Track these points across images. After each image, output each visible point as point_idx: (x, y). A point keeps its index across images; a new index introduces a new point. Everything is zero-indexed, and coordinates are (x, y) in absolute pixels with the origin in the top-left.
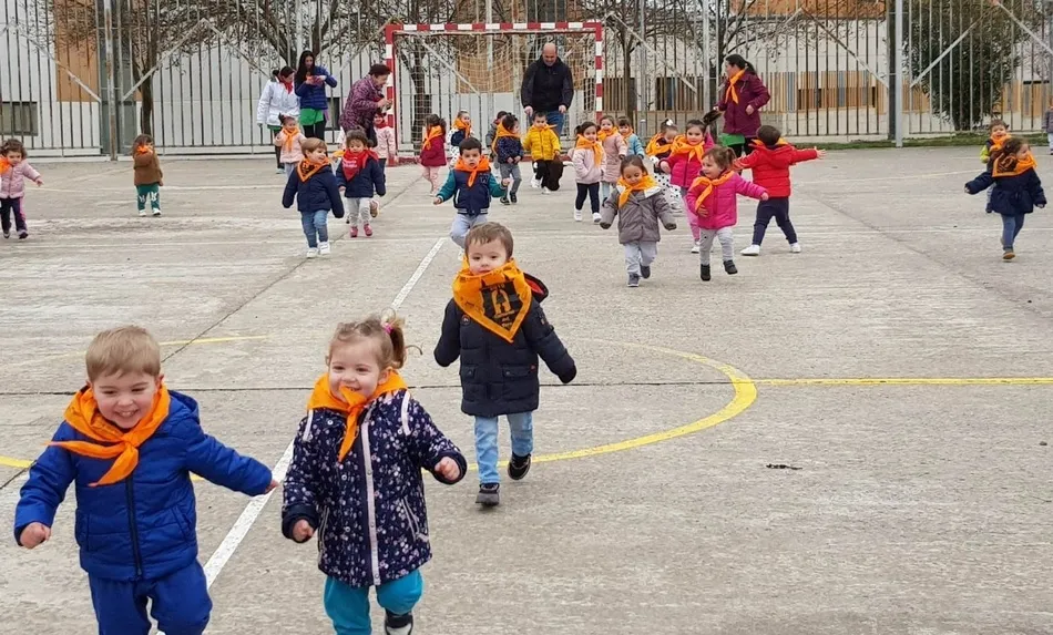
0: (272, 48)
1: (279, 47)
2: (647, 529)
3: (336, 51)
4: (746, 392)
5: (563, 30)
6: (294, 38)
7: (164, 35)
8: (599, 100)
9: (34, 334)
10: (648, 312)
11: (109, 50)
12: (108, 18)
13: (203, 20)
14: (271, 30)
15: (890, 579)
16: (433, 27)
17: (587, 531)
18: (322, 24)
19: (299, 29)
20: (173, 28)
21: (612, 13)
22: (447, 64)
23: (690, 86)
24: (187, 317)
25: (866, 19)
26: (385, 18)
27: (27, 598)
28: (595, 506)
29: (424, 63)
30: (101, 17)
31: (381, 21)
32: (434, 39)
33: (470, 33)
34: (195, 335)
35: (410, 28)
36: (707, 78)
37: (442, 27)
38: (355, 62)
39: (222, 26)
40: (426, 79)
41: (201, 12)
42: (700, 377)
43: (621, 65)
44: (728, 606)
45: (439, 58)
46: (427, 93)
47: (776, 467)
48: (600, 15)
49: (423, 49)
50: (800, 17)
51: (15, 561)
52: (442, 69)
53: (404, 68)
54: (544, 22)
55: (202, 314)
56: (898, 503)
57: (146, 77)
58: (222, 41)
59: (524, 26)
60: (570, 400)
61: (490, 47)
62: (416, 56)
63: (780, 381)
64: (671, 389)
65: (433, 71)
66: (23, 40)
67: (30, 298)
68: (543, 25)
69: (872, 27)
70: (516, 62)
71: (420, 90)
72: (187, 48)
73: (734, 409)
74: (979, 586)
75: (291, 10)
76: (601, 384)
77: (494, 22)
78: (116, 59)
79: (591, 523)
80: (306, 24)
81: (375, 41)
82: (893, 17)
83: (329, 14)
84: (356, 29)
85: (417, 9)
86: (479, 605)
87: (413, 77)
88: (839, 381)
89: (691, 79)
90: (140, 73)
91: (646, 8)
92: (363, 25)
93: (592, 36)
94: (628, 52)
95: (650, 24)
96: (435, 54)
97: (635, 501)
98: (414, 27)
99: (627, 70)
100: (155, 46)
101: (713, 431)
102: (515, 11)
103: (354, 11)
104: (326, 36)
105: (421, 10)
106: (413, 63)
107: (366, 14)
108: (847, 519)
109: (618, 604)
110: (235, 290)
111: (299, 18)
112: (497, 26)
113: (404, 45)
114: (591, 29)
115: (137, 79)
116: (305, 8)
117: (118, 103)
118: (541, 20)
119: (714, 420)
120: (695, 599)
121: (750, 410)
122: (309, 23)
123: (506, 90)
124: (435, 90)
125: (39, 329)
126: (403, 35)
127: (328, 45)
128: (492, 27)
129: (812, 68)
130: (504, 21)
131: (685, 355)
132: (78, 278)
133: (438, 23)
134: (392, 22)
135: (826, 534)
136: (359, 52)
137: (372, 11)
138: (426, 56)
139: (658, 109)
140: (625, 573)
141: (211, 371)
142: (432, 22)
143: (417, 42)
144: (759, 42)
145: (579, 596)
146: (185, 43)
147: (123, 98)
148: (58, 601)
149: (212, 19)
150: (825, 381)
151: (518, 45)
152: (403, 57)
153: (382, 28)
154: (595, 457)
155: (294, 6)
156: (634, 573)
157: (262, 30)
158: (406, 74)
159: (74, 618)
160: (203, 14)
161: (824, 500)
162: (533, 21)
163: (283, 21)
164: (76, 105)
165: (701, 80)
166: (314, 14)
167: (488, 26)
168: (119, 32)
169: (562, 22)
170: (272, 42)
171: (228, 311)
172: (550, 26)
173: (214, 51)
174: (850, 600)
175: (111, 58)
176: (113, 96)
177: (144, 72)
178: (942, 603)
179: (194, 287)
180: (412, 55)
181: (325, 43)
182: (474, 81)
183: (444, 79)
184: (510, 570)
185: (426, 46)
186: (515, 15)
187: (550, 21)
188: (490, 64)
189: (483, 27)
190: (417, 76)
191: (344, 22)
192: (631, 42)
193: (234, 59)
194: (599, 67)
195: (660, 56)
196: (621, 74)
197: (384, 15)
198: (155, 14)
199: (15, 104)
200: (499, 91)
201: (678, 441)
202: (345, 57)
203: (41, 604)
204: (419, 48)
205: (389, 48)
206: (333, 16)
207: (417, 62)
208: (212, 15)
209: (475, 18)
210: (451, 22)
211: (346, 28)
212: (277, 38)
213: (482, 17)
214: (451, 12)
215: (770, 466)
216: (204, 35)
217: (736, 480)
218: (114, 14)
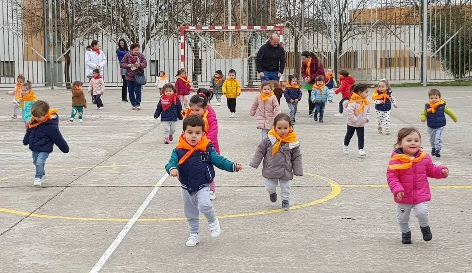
0: (127, 37)
1: (130, 36)
2: (288, 241)
3: (157, 38)
4: (337, 189)
5: (264, 30)
6: (137, 32)
7: (76, 30)
9: (25, 163)
11: (51, 37)
12: (51, 23)
13: (95, 23)
14: (127, 28)
15: (386, 260)
16: (203, 28)
17: (263, 241)
18: (151, 25)
19: (140, 28)
20: (81, 27)
21: (288, 22)
22: (210, 46)
23: (325, 56)
24: (92, 157)
25: (410, 24)
26: (181, 23)
27: (35, 261)
28: (267, 232)
29: (199, 44)
30: (48, 22)
31: (179, 24)
32: (203, 33)
33: (221, 31)
34: (96, 165)
35: (192, 28)
36: (333, 53)
37: (207, 28)
38: (167, 44)
39: (104, 26)
40: (200, 52)
41: (94, 20)
42: (317, 184)
43: (293, 46)
44: (319, 268)
45: (206, 42)
46: (200, 59)
47: (346, 219)
48: (283, 22)
49: (198, 38)
50: (379, 24)
51: (28, 249)
52: (207, 47)
53: (189, 47)
54: (256, 25)
55: (98, 156)
56: (395, 233)
57: (68, 50)
58: (104, 33)
59: (246, 27)
60: (260, 192)
61: (230, 37)
62: (195, 41)
63: (352, 186)
64: (304, 188)
65: (203, 48)
66: (11, 33)
67: (21, 149)
68: (255, 27)
69: (412, 29)
70: (242, 44)
71: (196, 57)
72: (87, 37)
73: (331, 196)
74: (423, 262)
75: (136, 19)
77: (232, 25)
78: (54, 42)
79: (265, 238)
80: (143, 26)
81: (176, 34)
82: (422, 24)
83: (154, 21)
84: (167, 28)
85: (196, 19)
86: (218, 266)
87: (194, 51)
88: (378, 186)
89: (325, 53)
90: (65, 48)
91: (305, 19)
92: (170, 27)
93: (279, 32)
94: (296, 40)
95: (307, 26)
96: (204, 40)
97: (285, 231)
98: (194, 28)
99: (296, 48)
100: (72, 35)
101: (320, 205)
102: (242, 20)
103: (166, 19)
104: (153, 31)
105: (198, 19)
106: (193, 44)
107: (172, 21)
108: (372, 238)
109: (273, 267)
110: (113, 146)
111: (140, 23)
112: (233, 27)
113: (190, 36)
114: (278, 29)
115: (63, 51)
116: (143, 18)
117: (55, 62)
118: (255, 25)
119: (321, 201)
120: (305, 265)
121: (337, 197)
122: (145, 25)
123: (237, 57)
124: (204, 58)
125: (27, 162)
126: (189, 32)
127: (153, 36)
128: (231, 28)
129: (383, 49)
130: (237, 25)
131: (311, 175)
133: (206, 26)
134: (184, 25)
135: (362, 243)
136: (168, 39)
137: (175, 20)
138: (200, 41)
140: (278, 256)
141: (104, 179)
142: (203, 25)
143: (196, 34)
144: (360, 36)
145: (258, 264)
146: (86, 34)
147: (58, 60)
148: (47, 263)
149: (99, 23)
150: (372, 186)
151: (243, 36)
152: (189, 42)
153: (179, 28)
154: (269, 214)
155: (138, 17)
156: (281, 256)
157: (122, 29)
158: (190, 50)
159: (54, 269)
160: (95, 21)
161: (364, 231)
162: (250, 26)
163: (132, 24)
164: (35, 63)
165: (330, 54)
166: (147, 21)
167: (229, 28)
168: (56, 29)
169: (264, 26)
170: (127, 34)
171: (108, 156)
172: (259, 28)
173: (100, 39)
174: (369, 267)
175: (52, 41)
176: (52, 59)
177: (67, 47)
178: (406, 268)
179: (95, 145)
180: (193, 41)
181: (152, 35)
182: (222, 53)
183: (208, 52)
184: (230, 255)
185: (200, 37)
186: (242, 22)
187: (259, 25)
188: (230, 45)
189: (227, 28)
190: (195, 50)
191: (161, 25)
192: (298, 35)
193: (109, 42)
195: (311, 42)
196: (293, 50)
197: (180, 22)
198: (72, 20)
199: (6, 62)
200: (234, 58)
201: (305, 209)
202: (162, 41)
203: (41, 263)
204: (197, 38)
205: (182, 37)
206: (156, 22)
207: (195, 44)
208: (100, 21)
209: (223, 23)
210: (212, 25)
211: (162, 28)
212: (130, 32)
213: (227, 23)
214: (212, 20)
215: (343, 218)
216: (95, 31)
217: (328, 223)
218: (53, 21)
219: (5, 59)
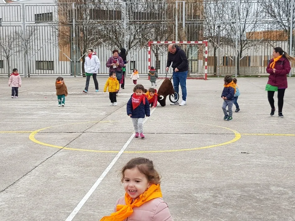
0: (118, 47)
1: (120, 47)
2: (210, 165)
3: (135, 48)
4: (238, 136)
5: (197, 43)
6: (123, 45)
7: (89, 44)
8: (206, 63)
9: (60, 119)
10: (215, 117)
11: (74, 47)
12: (74, 39)
13: (100, 40)
14: (118, 42)
15: (267, 177)
16: (161, 42)
17: (196, 165)
18: (131, 41)
19: (125, 42)
20: (91, 42)
21: (210, 39)
22: (165, 53)
23: (232, 59)
24: (97, 116)
25: (282, 41)
26: (148, 40)
27: (66, 174)
28: (198, 160)
29: (159, 52)
30: (73, 39)
31: (147, 40)
32: (161, 45)
34: (100, 120)
35: (155, 42)
36: (236, 57)
37: (163, 42)
38: (140, 51)
39: (104, 41)
40: (159, 56)
41: (99, 37)
42: (227, 133)
43: (213, 53)
44: (228, 181)
45: (163, 51)
46: (159, 60)
47: (243, 153)
48: (207, 39)
49: (159, 48)
50: (264, 40)
51: (62, 167)
52: (163, 54)
53: (153, 53)
54: (192, 41)
55: (101, 115)
56: (272, 161)
57: (84, 55)
58: (104, 45)
59: (186, 42)
60: (194, 137)
62: (157, 50)
63: (247, 134)
64: (219, 135)
65: (161, 54)
66: (52, 44)
67: (58, 111)
68: (191, 42)
69: (283, 43)
71: (157, 59)
72: (95, 47)
73: (235, 140)
74: (288, 178)
75: (123, 37)
76: (202, 134)
77: (178, 41)
78: (76, 50)
79: (197, 163)
81: (145, 46)
82: (289, 41)
83: (133, 38)
84: (140, 43)
85: (157, 37)
86: (169, 179)
87: (156, 56)
88: (262, 134)
89: (232, 57)
90: (82, 54)
91: (220, 37)
92: (142, 41)
93: (205, 45)
94: (215, 49)
95: (221, 42)
96: (162, 49)
97: (208, 159)
98: (156, 42)
99: (215, 54)
100: (86, 46)
101: (228, 145)
102: (184, 38)
103: (140, 37)
104: (132, 44)
105: (158, 37)
106: (156, 52)
107: (143, 38)
108: (259, 164)
109: (201, 180)
110: (109, 110)
111: (125, 39)
112: (179, 42)
113: (153, 47)
114: (205, 43)
115: (81, 56)
116: (127, 37)
117: (76, 62)
118: (191, 40)
119: (229, 142)
120: (220, 179)
121: (238, 141)
122: (128, 41)
124: (161, 60)
125: (61, 118)
126: (153, 44)
127: (133, 47)
129: (266, 55)
130: (181, 41)
131: (223, 127)
132: (69, 106)
133: (163, 41)
134: (150, 41)
135: (253, 167)
136: (141, 49)
137: (145, 37)
138: (159, 50)
139: (223, 65)
140: (204, 174)
141: (104, 128)
142: (161, 41)
143: (157, 46)
144: (252, 47)
145: (193, 178)
146: (94, 46)
147: (78, 60)
148: (73, 175)
149: (102, 39)
150: (259, 134)
151: (184, 47)
152: (153, 50)
153: (147, 42)
154: (199, 150)
155: (124, 36)
156: (206, 174)
157: (115, 43)
158: (154, 55)
159: (77, 179)
160: (99, 38)
161: (254, 160)
162: (188, 41)
163: (121, 40)
164: (65, 62)
165: (235, 57)
166: (129, 38)
167: (176, 42)
168: (77, 43)
169: (196, 41)
170: (118, 46)
171: (108, 115)
173: (102, 48)
174: (257, 181)
175: (75, 50)
176: (75, 60)
177: (84, 53)
178: (279, 182)
179: (99, 109)
180: (155, 50)
181: (132, 46)
183: (164, 56)
184: (177, 173)
185: (159, 47)
186: (184, 39)
187: (194, 41)
189: (175, 42)
190: (157, 55)
191: (137, 40)
192: (216, 47)
193: (107, 50)
194: (206, 53)
195: (224, 51)
196: (213, 55)
198: (87, 38)
201: (220, 147)
202: (137, 50)
203: (69, 176)
204: (157, 48)
205: (149, 48)
206: (134, 39)
207: (157, 52)
208: (102, 38)
209: (173, 40)
210: (166, 40)
211: (138, 42)
212: (119, 45)
213: (175, 39)
214: (166, 38)
215: (242, 153)
216: (100, 44)
217: (233, 155)
218: (76, 37)
219: (48, 60)
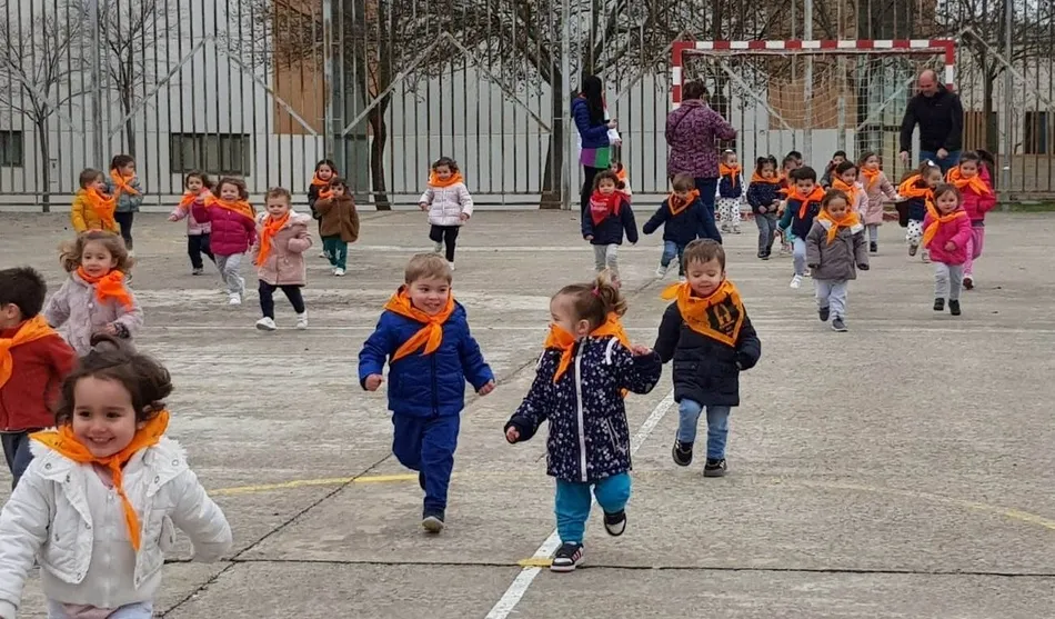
1: (542, 68)
5: (903, 50)
11: (328, 71)
12: (328, 30)
13: (446, 34)
16: (734, 44)
18: (596, 39)
21: (967, 30)
29: (725, 90)
31: (670, 37)
32: (736, 61)
33: (782, 53)
35: (704, 46)
37: (745, 45)
38: (636, 90)
39: (471, 42)
41: (444, 24)
43: (981, 96)
45: (743, 85)
48: (954, 31)
49: (724, 73)
52: (746, 99)
54: (880, 39)
58: (469, 61)
59: (852, 44)
61: (809, 71)
65: (737, 101)
66: (222, 57)
68: (878, 44)
70: (842, 90)
77: (814, 38)
80: (575, 40)
84: (639, 47)
85: (721, 22)
91: (1014, 23)
92: (646, 42)
93: (943, 58)
94: (990, 79)
95: (1020, 43)
96: (738, 79)
98: (711, 45)
99: (988, 101)
102: (842, 26)
103: (636, 23)
104: (602, 56)
107: (651, 28)
111: (566, 32)
112: (817, 44)
113: (698, 67)
114: (942, 49)
117: (336, 138)
118: (877, 36)
122: (578, 38)
123: (827, 126)
126: (696, 55)
127: (601, 67)
128: (810, 44)
130: (828, 38)
133: (742, 39)
134: (683, 39)
136: (641, 75)
138: (726, 81)
139: (1027, 151)
143: (716, 63)
146: (422, 63)
147: (345, 132)
149: (456, 33)
151: (845, 69)
153: (670, 47)
160: (446, 28)
162: (864, 39)
163: (548, 36)
164: (285, 138)
167: (806, 44)
168: (341, 48)
169: (901, 40)
172: (886, 44)
173: (459, 75)
176: (331, 129)
180: (712, 80)
181: (597, 64)
182: (785, 115)
183: (749, 111)
185: (727, 70)
186: (842, 30)
187: (888, 38)
188: (807, 93)
189: (799, 45)
191: (626, 37)
192: (994, 66)
193: (483, 84)
195: (1031, 86)
196: (979, 106)
197: (676, 29)
199: (223, 136)
200: (821, 127)
202: (624, 83)
204: (719, 72)
205: (677, 70)
206: (610, 32)
207: (718, 89)
209: (790, 35)
210: (760, 37)
211: (627, 45)
213: (800, 33)
214: (761, 26)
216: (447, 54)
218: (336, 25)
219: (206, 128)
